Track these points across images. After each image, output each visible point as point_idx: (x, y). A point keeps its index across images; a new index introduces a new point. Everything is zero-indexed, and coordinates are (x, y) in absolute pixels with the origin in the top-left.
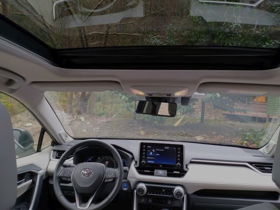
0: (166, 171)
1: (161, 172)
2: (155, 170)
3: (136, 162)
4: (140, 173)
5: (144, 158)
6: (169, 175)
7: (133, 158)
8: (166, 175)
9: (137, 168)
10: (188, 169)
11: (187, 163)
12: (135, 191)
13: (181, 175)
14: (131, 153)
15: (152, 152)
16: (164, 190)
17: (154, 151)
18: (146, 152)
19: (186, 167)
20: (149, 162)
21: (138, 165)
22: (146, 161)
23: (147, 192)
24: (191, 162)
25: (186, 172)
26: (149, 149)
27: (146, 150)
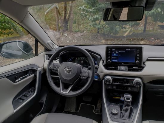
0: (127, 67)
1: (123, 68)
2: (118, 67)
3: (103, 61)
4: (107, 69)
5: (109, 58)
6: (129, 70)
7: (101, 58)
8: (127, 70)
9: (104, 66)
10: (145, 65)
11: (144, 61)
12: (104, 81)
13: (139, 69)
14: (99, 55)
15: (116, 53)
16: (125, 81)
17: (117, 52)
18: (111, 53)
19: (144, 64)
20: (113, 60)
21: (105, 63)
22: (111, 60)
23: (112, 82)
24: (148, 60)
25: (143, 67)
26: (113, 51)
27: (111, 52)
